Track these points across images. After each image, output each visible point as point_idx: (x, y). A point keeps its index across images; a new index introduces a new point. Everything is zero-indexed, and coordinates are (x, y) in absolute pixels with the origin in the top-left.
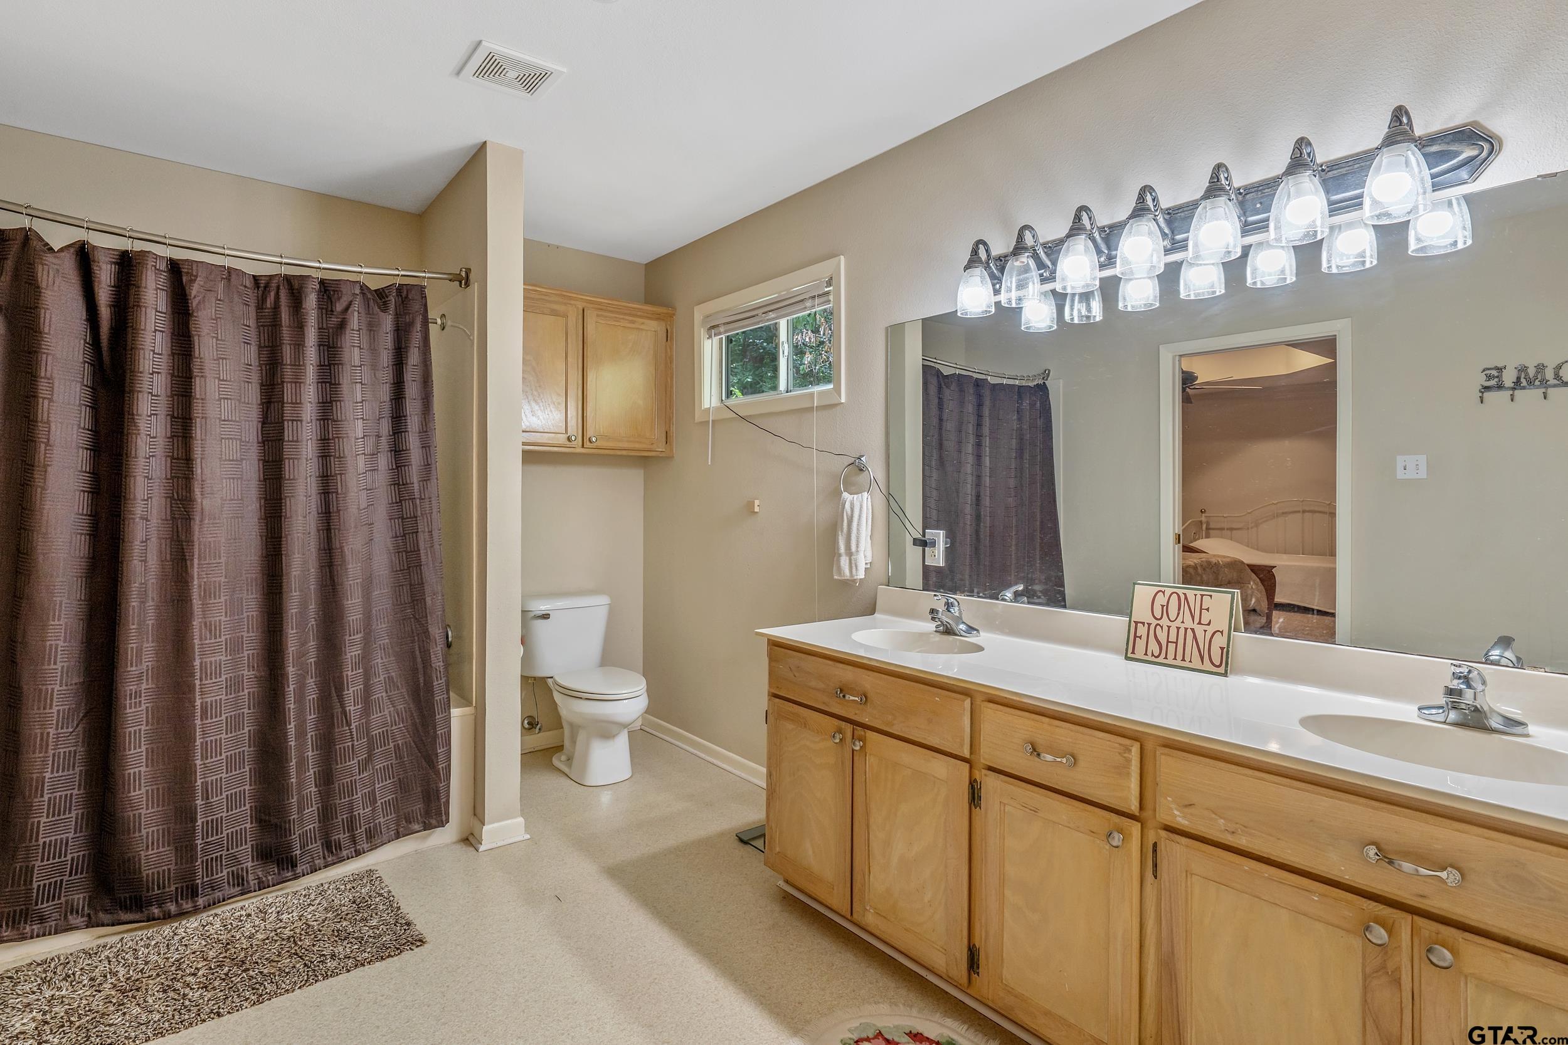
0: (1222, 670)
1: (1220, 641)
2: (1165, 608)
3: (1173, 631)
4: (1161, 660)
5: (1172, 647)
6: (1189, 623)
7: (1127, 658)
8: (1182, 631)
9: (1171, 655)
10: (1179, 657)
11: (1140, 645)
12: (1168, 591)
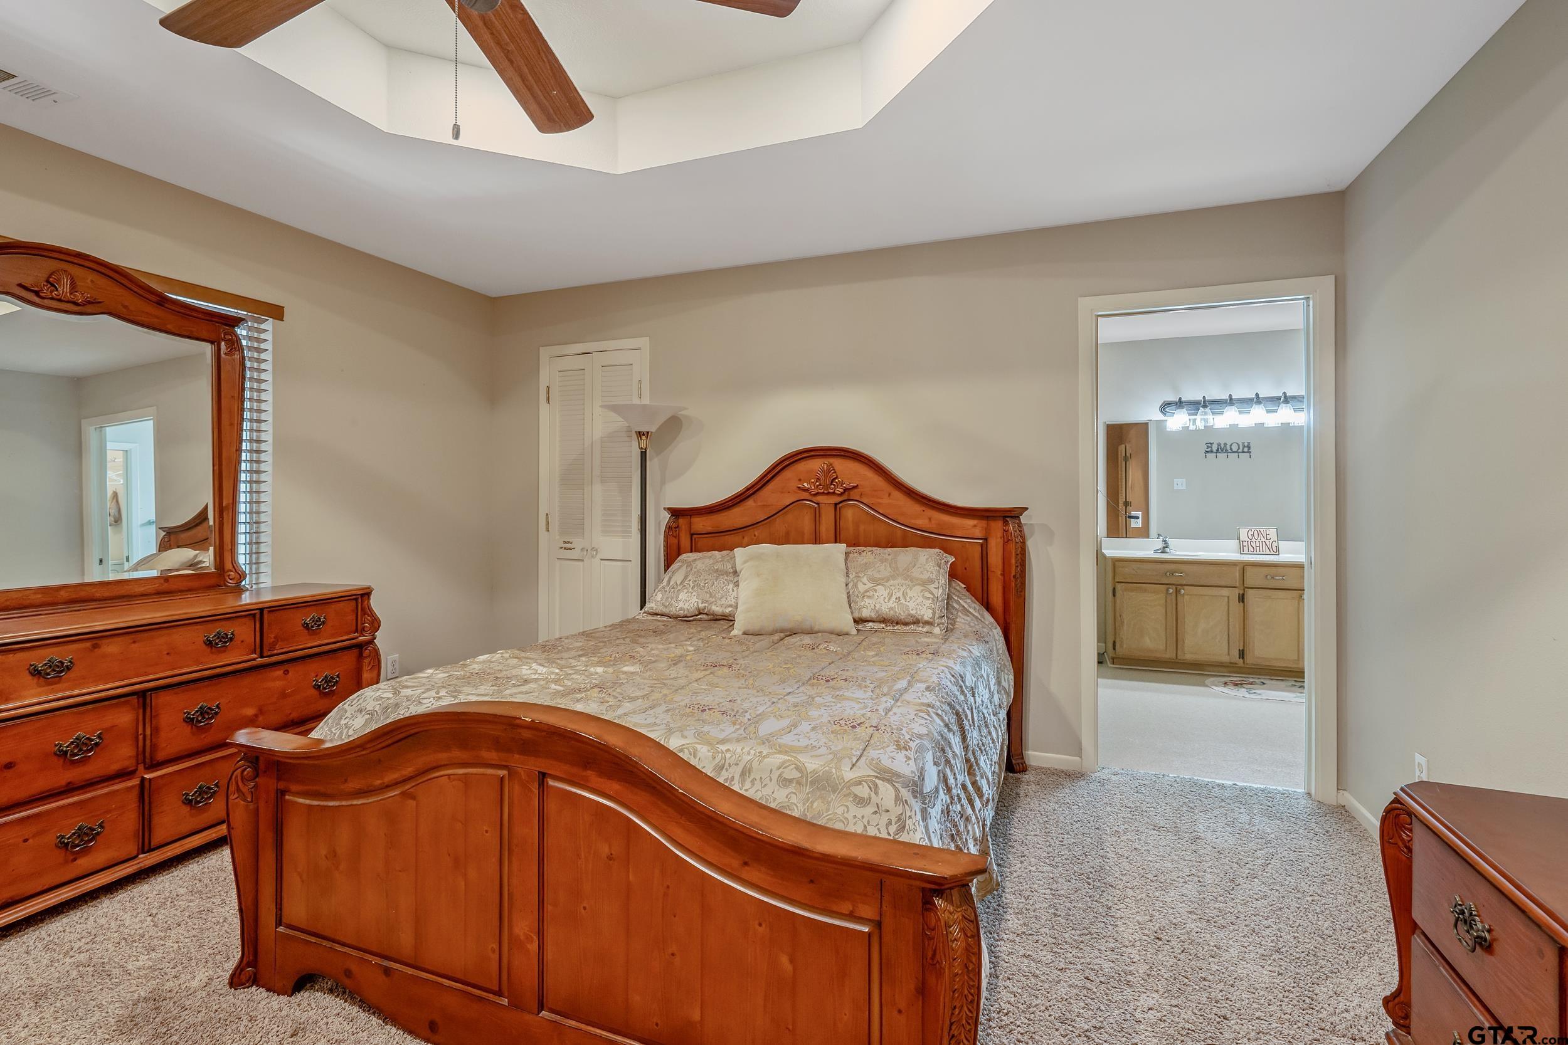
0: (1277, 553)
1: (1275, 544)
2: (1253, 535)
3: (1257, 543)
4: (1255, 552)
5: (1258, 548)
6: (1263, 539)
7: (1241, 554)
8: (1261, 542)
9: (1258, 551)
10: (1261, 551)
11: (1246, 549)
12: (1253, 530)
